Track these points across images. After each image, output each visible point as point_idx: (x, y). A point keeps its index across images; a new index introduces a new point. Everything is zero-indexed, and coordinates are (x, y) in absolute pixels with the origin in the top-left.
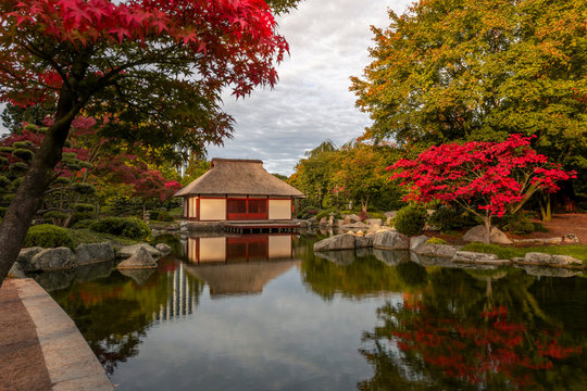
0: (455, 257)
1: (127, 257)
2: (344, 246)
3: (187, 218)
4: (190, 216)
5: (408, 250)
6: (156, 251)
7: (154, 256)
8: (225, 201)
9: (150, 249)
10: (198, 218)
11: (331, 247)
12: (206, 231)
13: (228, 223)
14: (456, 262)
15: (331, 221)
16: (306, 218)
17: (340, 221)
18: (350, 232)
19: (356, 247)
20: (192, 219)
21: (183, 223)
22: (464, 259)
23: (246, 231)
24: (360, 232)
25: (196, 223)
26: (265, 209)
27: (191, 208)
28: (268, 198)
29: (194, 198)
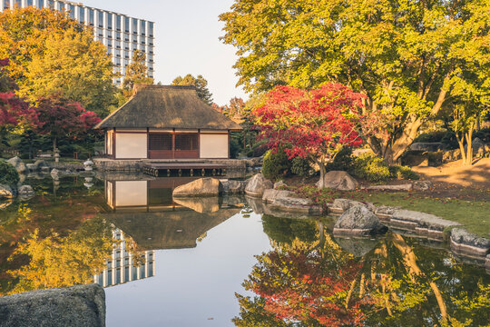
10: (114, 155)
13: (150, 162)
20: (110, 156)
21: (87, 162)
25: (111, 161)
26: (196, 146)
27: (109, 143)
28: (199, 133)
29: (110, 133)
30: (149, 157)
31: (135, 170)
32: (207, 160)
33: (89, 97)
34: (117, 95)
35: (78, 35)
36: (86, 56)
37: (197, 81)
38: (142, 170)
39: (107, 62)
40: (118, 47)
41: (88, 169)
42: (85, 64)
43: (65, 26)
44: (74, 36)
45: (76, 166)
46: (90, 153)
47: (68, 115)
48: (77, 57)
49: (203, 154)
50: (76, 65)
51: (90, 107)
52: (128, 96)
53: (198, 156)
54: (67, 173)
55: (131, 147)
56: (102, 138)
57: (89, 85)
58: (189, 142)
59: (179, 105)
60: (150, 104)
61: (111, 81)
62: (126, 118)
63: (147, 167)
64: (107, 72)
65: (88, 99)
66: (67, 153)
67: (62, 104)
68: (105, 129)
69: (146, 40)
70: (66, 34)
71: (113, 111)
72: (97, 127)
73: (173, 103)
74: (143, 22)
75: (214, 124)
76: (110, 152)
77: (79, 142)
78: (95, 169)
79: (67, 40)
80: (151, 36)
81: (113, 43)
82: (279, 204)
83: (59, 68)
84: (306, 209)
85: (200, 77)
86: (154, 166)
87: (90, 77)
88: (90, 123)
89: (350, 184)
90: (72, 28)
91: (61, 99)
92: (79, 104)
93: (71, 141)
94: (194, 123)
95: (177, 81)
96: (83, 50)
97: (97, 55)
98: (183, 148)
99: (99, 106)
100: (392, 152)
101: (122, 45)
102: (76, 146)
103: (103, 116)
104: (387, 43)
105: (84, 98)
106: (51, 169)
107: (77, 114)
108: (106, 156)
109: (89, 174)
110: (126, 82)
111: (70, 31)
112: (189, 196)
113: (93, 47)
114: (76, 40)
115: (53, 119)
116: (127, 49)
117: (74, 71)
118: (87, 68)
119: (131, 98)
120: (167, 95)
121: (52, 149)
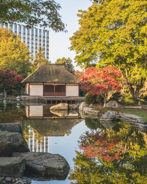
8: (43, 86)
10: (29, 95)
13: (43, 97)
26: (64, 91)
27: (27, 89)
28: (66, 85)
29: (28, 84)
30: (44, 95)
31: (38, 101)
32: (69, 97)
33: (19, 68)
34: (31, 67)
35: (14, 40)
36: (18, 50)
37: (67, 60)
38: (41, 101)
39: (27, 52)
40: (33, 43)
41: (18, 100)
42: (17, 53)
43: (9, 36)
44: (12, 40)
45: (13, 99)
46: (19, 93)
47: (10, 77)
48: (14, 50)
49: (67, 95)
50: (13, 54)
51: (19, 73)
52: (36, 68)
53: (65, 95)
54: (10, 101)
55: (36, 91)
56: (24, 87)
57: (19, 63)
58: (61, 89)
59: (57, 73)
60: (44, 72)
61: (29, 61)
62: (34, 78)
63: (43, 99)
64: (27, 57)
65: (18, 69)
66: (9, 94)
67: (8, 72)
68: (26, 83)
69: (46, 39)
70: (9, 39)
71: (30, 75)
72: (22, 82)
73: (54, 72)
75: (72, 81)
76: (27, 93)
77: (14, 89)
78: (21, 100)
79: (9, 42)
80: (48, 38)
81: (30, 41)
82: (87, 112)
83: (6, 55)
84: (97, 114)
85: (69, 58)
86: (45, 99)
87: (19, 59)
88: (19, 80)
89: (117, 106)
90: (12, 37)
91: (7, 70)
92: (14, 72)
93: (11, 88)
94: (64, 80)
95: (58, 60)
96: (16, 47)
97: (23, 49)
98: (58, 92)
99: (23, 72)
100: (138, 94)
101: (34, 42)
102: (13, 91)
103: (25, 77)
104: (129, 51)
105: (17, 68)
106: (3, 100)
107: (14, 76)
108: (26, 95)
109: (19, 102)
110: (35, 61)
111: (11, 38)
112: (56, 110)
113: (21, 45)
114: (13, 42)
115: (4, 78)
116: (37, 44)
117: (12, 56)
118: (18, 55)
119: (37, 69)
120: (52, 68)
121: (3, 92)
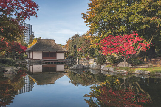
0: (114, 71)
1: (7, 71)
2: (79, 68)
3: (29, 59)
4: (30, 58)
5: (100, 69)
6: (17, 69)
7: (16, 71)
8: (42, 53)
9: (15, 68)
10: (32, 59)
11: (75, 68)
12: (35, 63)
13: (43, 60)
14: (114, 73)
15: (77, 60)
16: (69, 59)
17: (80, 60)
18: (83, 64)
19: (84, 68)
20: (31, 59)
21: (27, 60)
22: (116, 72)
23: (49, 63)
24: (86, 64)
25: (32, 60)
28: (56, 52)
29: (31, 52)
30: (43, 59)
32: (59, 60)
41: (27, 62)
53: (56, 59)
55: (38, 56)
69: (30, 30)
74: (29, 25)
